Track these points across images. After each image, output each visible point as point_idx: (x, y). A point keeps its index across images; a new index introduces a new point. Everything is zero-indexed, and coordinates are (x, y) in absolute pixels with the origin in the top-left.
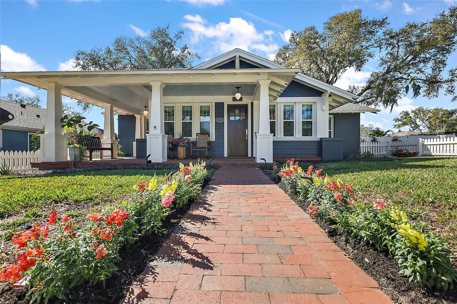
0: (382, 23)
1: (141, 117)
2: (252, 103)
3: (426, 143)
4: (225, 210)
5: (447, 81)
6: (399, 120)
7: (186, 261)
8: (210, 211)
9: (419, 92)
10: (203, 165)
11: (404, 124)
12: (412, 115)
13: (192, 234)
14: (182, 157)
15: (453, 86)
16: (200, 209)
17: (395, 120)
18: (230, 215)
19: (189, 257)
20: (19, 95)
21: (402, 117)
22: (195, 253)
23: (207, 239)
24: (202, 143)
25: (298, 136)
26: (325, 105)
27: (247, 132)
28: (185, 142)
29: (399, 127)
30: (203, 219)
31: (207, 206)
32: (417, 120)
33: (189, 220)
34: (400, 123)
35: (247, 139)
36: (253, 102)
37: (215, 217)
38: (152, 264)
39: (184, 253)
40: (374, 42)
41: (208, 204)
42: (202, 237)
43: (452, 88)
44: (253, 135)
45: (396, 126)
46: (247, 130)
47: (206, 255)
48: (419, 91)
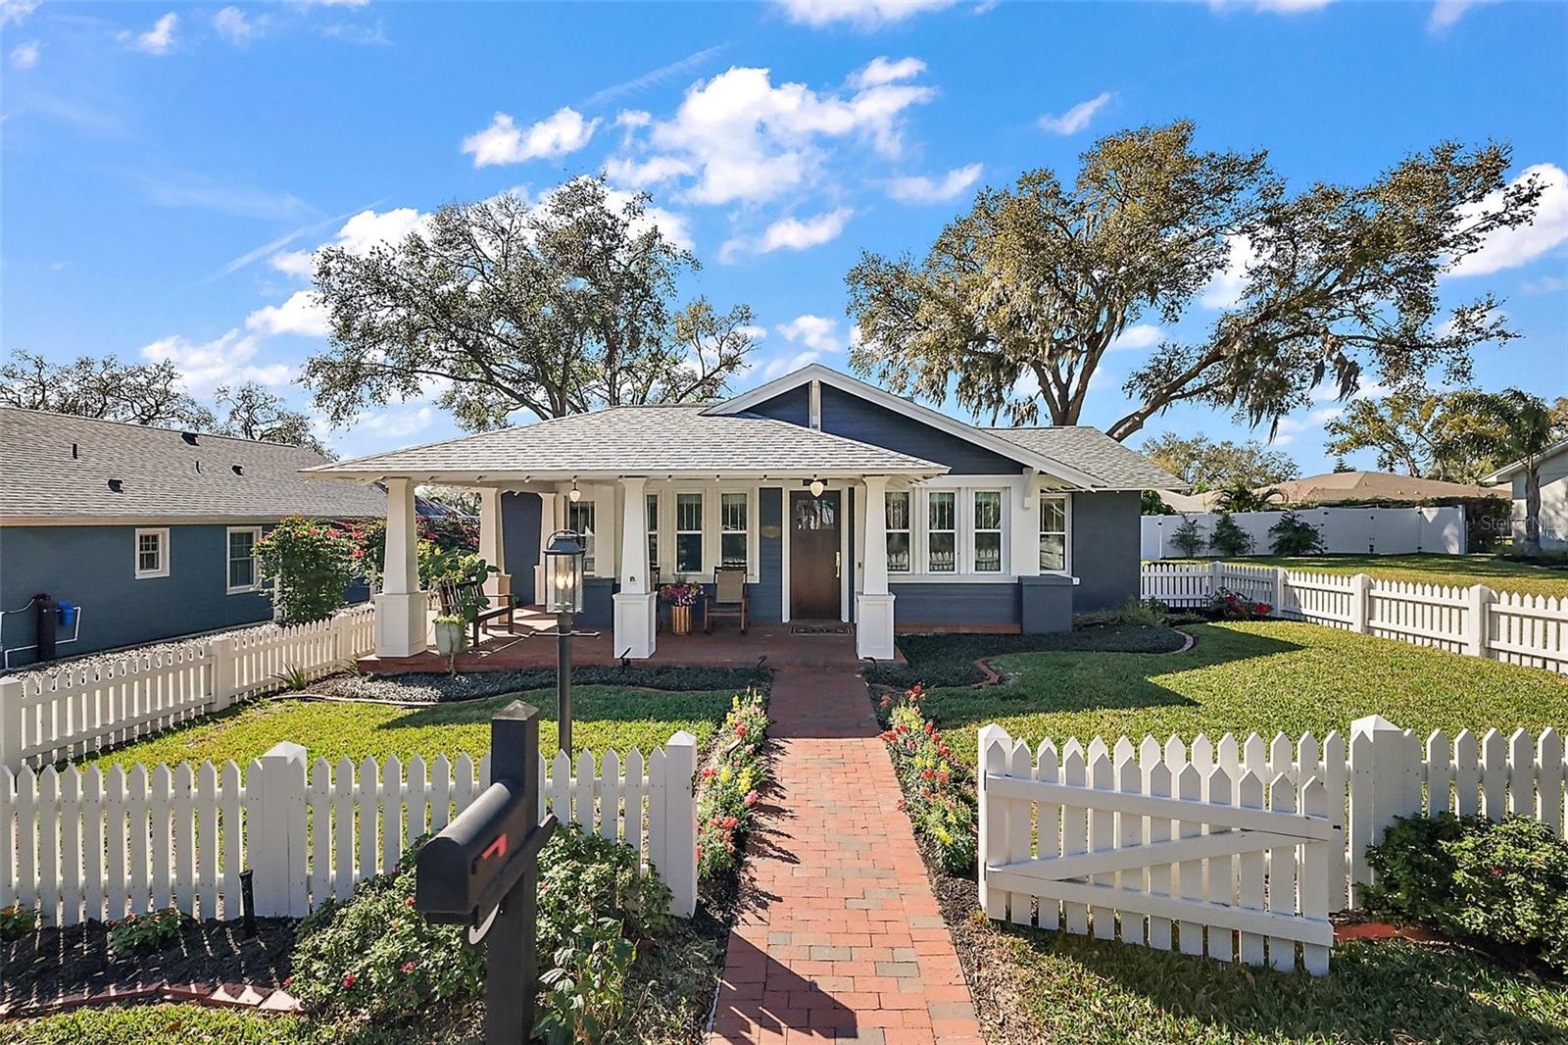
0: (1252, 167)
1: (555, 499)
2: (851, 490)
3: (1291, 582)
4: (804, 797)
5: (1448, 344)
6: (1343, 429)
7: (775, 857)
8: (784, 798)
9: (1354, 384)
10: (757, 701)
11: (1360, 441)
12: (1385, 413)
13: (770, 831)
14: (683, 630)
15: (1465, 359)
16: (769, 794)
17: (1332, 427)
18: (810, 804)
19: (776, 854)
20: (113, 362)
21: (1354, 418)
22: (780, 850)
23: (789, 837)
24: (730, 593)
25: (965, 568)
26: (1030, 496)
27: (838, 559)
28: (690, 596)
29: (1344, 450)
30: (778, 811)
31: (777, 789)
32: (1401, 429)
33: (762, 814)
34: (1347, 436)
35: (838, 576)
36: (853, 489)
37: (792, 809)
38: (747, 859)
39: (770, 850)
40: (1233, 218)
41: (778, 786)
42: (783, 834)
43: (1463, 363)
44: (853, 568)
45: (1333, 446)
46: (838, 553)
47: (791, 852)
48: (1355, 380)
